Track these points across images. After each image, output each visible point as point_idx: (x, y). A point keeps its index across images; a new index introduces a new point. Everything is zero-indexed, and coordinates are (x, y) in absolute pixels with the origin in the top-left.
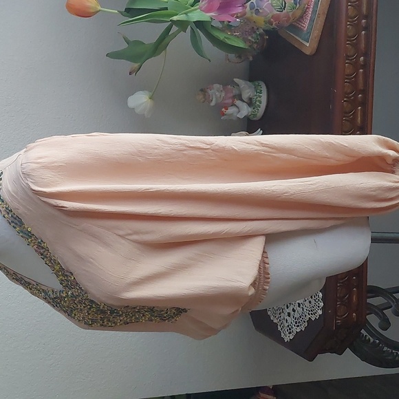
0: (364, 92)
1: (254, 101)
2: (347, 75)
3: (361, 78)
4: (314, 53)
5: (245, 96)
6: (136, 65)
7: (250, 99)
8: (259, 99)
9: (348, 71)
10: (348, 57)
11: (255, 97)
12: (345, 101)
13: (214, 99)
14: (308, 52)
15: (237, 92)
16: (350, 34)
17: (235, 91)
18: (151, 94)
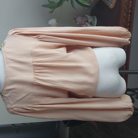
0: (130, 23)
1: (92, 23)
2: (124, 17)
3: (129, 18)
4: (113, 8)
5: (89, 21)
6: (52, 10)
7: (91, 22)
8: (94, 22)
9: (125, 15)
10: (125, 10)
11: (93, 22)
12: (123, 26)
13: (78, 22)
14: (111, 8)
15: (87, 20)
16: (126, 2)
17: (86, 19)
18: (57, 20)
